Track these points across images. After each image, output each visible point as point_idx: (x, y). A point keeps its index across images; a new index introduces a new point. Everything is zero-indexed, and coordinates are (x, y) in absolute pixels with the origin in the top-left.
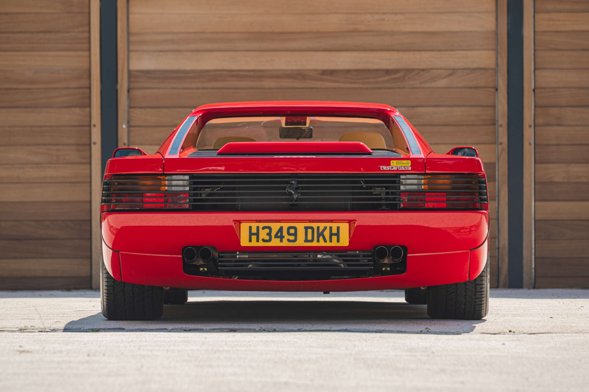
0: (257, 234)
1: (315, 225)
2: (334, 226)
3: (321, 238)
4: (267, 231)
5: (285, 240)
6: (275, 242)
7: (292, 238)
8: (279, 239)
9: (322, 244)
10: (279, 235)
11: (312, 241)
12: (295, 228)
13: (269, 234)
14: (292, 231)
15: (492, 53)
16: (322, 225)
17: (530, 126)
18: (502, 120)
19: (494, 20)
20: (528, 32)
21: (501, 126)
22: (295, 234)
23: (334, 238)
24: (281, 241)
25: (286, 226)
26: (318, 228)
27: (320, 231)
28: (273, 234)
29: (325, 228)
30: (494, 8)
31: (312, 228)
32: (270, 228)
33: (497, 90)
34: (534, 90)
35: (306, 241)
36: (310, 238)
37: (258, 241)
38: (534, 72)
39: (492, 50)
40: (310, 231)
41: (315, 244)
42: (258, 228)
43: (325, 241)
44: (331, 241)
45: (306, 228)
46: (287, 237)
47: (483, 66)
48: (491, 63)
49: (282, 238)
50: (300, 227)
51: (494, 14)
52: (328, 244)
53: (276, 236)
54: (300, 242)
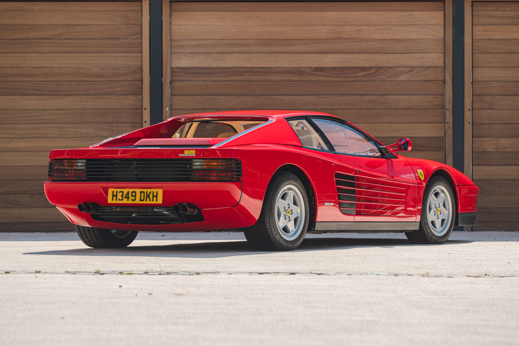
0: (116, 196)
1: (145, 190)
2: (155, 191)
3: (148, 199)
4: (121, 194)
5: (130, 199)
6: (125, 201)
7: (133, 198)
8: (127, 199)
9: (148, 202)
10: (127, 196)
11: (143, 200)
12: (135, 192)
13: (122, 196)
14: (134, 194)
15: (441, 55)
16: (149, 191)
17: (469, 110)
18: (449, 106)
19: (442, 30)
20: (467, 40)
21: (448, 110)
22: (135, 196)
23: (155, 198)
24: (128, 200)
25: (131, 190)
26: (147, 192)
27: (148, 195)
28: (124, 196)
29: (151, 192)
30: (442, 22)
31: (144, 192)
32: (122, 192)
33: (445, 83)
34: (472, 83)
35: (141, 200)
36: (142, 198)
37: (116, 200)
38: (472, 69)
39: (441, 53)
40: (142, 194)
41: (145, 202)
42: (117, 192)
43: (150, 200)
44: (153, 200)
45: (141, 192)
46: (131, 198)
47: (434, 65)
48: (440, 63)
49: (128, 198)
50: (138, 191)
51: (443, 26)
52: (151, 202)
53: (126, 197)
54: (138, 201)
